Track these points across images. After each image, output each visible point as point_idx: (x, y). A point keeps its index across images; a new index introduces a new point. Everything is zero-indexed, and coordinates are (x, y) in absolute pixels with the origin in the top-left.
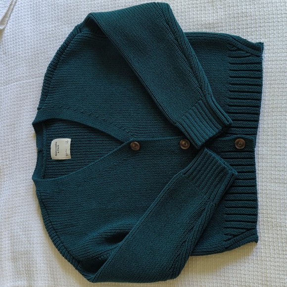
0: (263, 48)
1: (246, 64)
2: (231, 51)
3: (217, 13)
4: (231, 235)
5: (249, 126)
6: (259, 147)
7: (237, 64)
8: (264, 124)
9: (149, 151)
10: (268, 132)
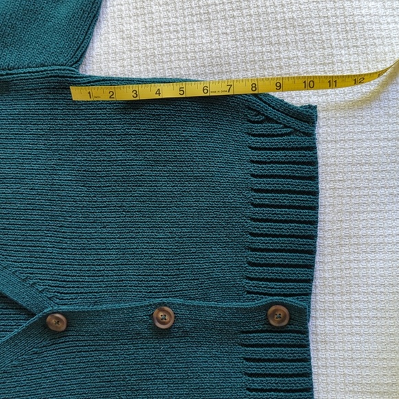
0: (317, 116)
1: (283, 149)
2: (254, 122)
3: (219, 43)
5: (295, 277)
6: (316, 318)
7: (265, 149)
8: (324, 271)
9: (86, 332)
10: (334, 287)
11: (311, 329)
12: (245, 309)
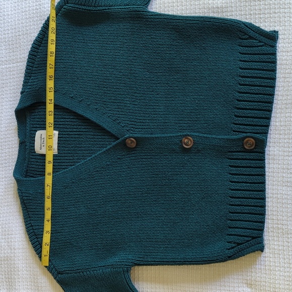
0: (278, 37)
1: (258, 54)
2: (243, 39)
4: (235, 243)
5: (260, 124)
6: (270, 147)
7: (248, 54)
8: (276, 122)
9: (146, 148)
10: (281, 130)
11: (267, 152)
12: (232, 139)
